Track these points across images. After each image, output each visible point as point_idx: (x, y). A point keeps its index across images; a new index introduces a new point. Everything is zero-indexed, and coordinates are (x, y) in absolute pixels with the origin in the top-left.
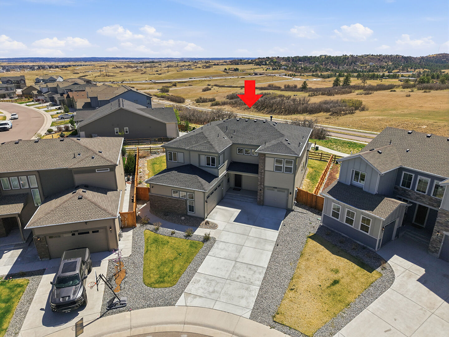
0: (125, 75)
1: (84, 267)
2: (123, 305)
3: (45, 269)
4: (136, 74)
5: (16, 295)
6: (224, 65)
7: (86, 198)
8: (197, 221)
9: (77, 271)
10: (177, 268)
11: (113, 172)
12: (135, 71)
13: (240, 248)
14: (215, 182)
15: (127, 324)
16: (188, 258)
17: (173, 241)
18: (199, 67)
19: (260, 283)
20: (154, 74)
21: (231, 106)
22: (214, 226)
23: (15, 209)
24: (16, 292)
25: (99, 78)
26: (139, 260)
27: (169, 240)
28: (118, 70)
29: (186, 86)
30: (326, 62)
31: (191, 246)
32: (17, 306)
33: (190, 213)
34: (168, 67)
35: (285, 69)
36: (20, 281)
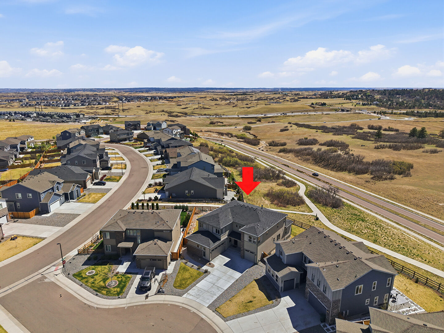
0: (219, 107)
1: (152, 274)
2: (163, 292)
3: (138, 273)
4: (228, 107)
5: (128, 281)
6: (312, 98)
7: (157, 244)
8: (206, 261)
9: (149, 276)
10: (188, 282)
11: (170, 233)
12: (228, 104)
13: (219, 278)
14: (217, 243)
15: (163, 299)
16: (195, 279)
17: (191, 270)
18: (288, 101)
19: (218, 295)
20: (244, 108)
21: (295, 155)
22: (213, 266)
23: (130, 245)
24: (128, 280)
25: (196, 110)
26: (174, 276)
27: (190, 269)
28: (214, 103)
29: (269, 123)
30: (430, 96)
31: (198, 274)
32: (128, 285)
33: (204, 257)
34: (258, 100)
35: (377, 105)
36: (129, 275)
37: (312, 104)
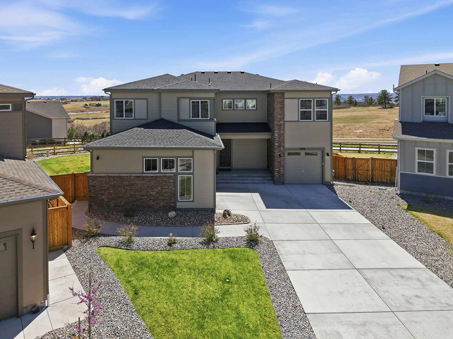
6: (83, 101)
33: (182, 203)
37: (86, 105)
